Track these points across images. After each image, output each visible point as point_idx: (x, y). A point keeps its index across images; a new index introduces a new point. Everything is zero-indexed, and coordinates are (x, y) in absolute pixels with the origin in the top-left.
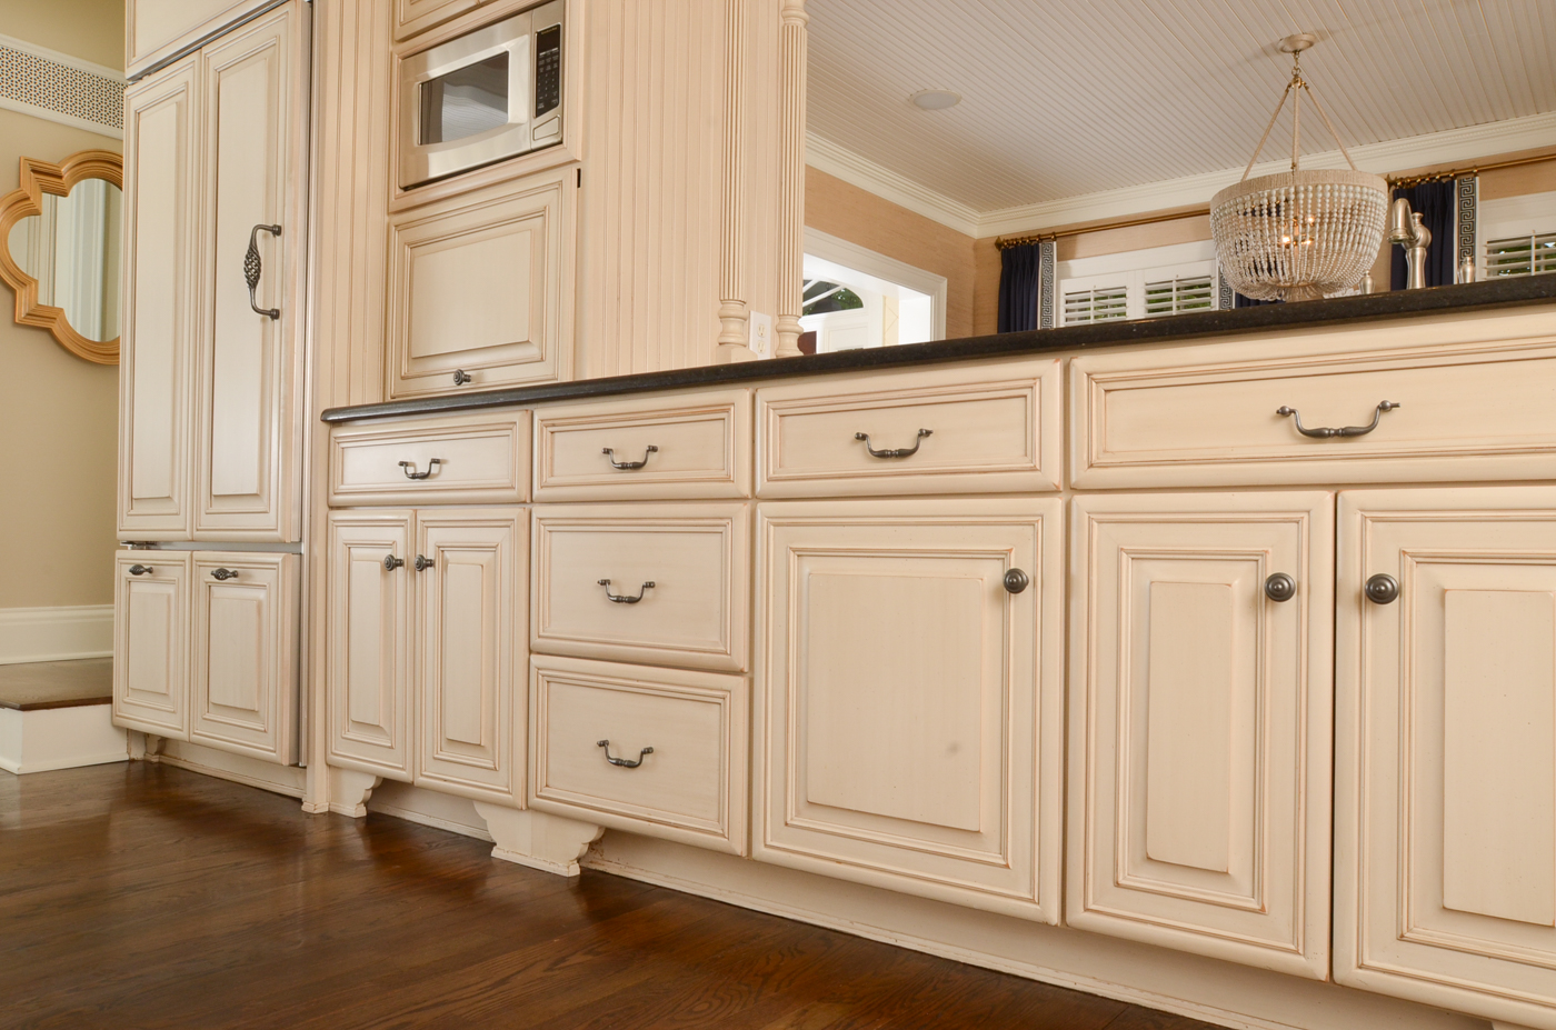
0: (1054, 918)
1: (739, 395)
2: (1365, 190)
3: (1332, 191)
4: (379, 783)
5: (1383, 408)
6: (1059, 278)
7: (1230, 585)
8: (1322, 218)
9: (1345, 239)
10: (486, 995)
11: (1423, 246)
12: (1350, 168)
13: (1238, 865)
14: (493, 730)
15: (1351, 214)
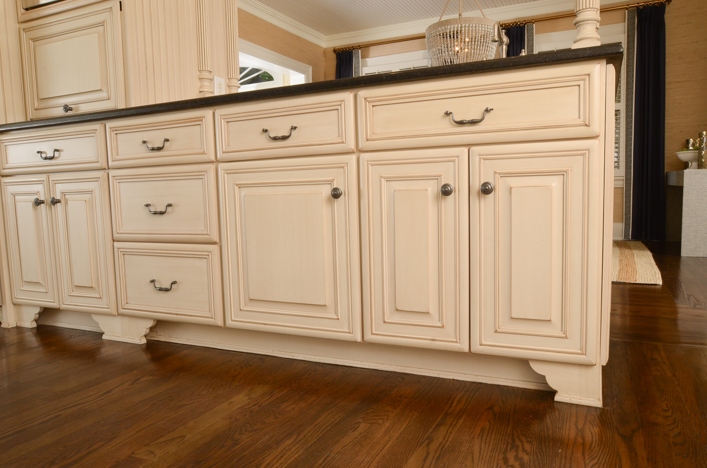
0: (359, 339)
1: (207, 113)
2: (489, 27)
3: (476, 27)
4: (42, 310)
5: (487, 111)
6: (362, 67)
7: (427, 190)
8: (472, 39)
9: (481, 49)
10: (99, 399)
11: (506, 45)
12: (483, 17)
13: (433, 309)
14: (98, 279)
15: (484, 38)
